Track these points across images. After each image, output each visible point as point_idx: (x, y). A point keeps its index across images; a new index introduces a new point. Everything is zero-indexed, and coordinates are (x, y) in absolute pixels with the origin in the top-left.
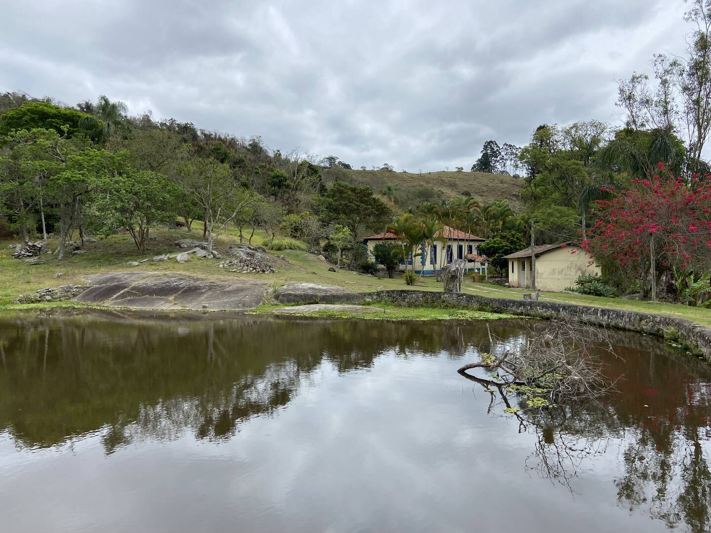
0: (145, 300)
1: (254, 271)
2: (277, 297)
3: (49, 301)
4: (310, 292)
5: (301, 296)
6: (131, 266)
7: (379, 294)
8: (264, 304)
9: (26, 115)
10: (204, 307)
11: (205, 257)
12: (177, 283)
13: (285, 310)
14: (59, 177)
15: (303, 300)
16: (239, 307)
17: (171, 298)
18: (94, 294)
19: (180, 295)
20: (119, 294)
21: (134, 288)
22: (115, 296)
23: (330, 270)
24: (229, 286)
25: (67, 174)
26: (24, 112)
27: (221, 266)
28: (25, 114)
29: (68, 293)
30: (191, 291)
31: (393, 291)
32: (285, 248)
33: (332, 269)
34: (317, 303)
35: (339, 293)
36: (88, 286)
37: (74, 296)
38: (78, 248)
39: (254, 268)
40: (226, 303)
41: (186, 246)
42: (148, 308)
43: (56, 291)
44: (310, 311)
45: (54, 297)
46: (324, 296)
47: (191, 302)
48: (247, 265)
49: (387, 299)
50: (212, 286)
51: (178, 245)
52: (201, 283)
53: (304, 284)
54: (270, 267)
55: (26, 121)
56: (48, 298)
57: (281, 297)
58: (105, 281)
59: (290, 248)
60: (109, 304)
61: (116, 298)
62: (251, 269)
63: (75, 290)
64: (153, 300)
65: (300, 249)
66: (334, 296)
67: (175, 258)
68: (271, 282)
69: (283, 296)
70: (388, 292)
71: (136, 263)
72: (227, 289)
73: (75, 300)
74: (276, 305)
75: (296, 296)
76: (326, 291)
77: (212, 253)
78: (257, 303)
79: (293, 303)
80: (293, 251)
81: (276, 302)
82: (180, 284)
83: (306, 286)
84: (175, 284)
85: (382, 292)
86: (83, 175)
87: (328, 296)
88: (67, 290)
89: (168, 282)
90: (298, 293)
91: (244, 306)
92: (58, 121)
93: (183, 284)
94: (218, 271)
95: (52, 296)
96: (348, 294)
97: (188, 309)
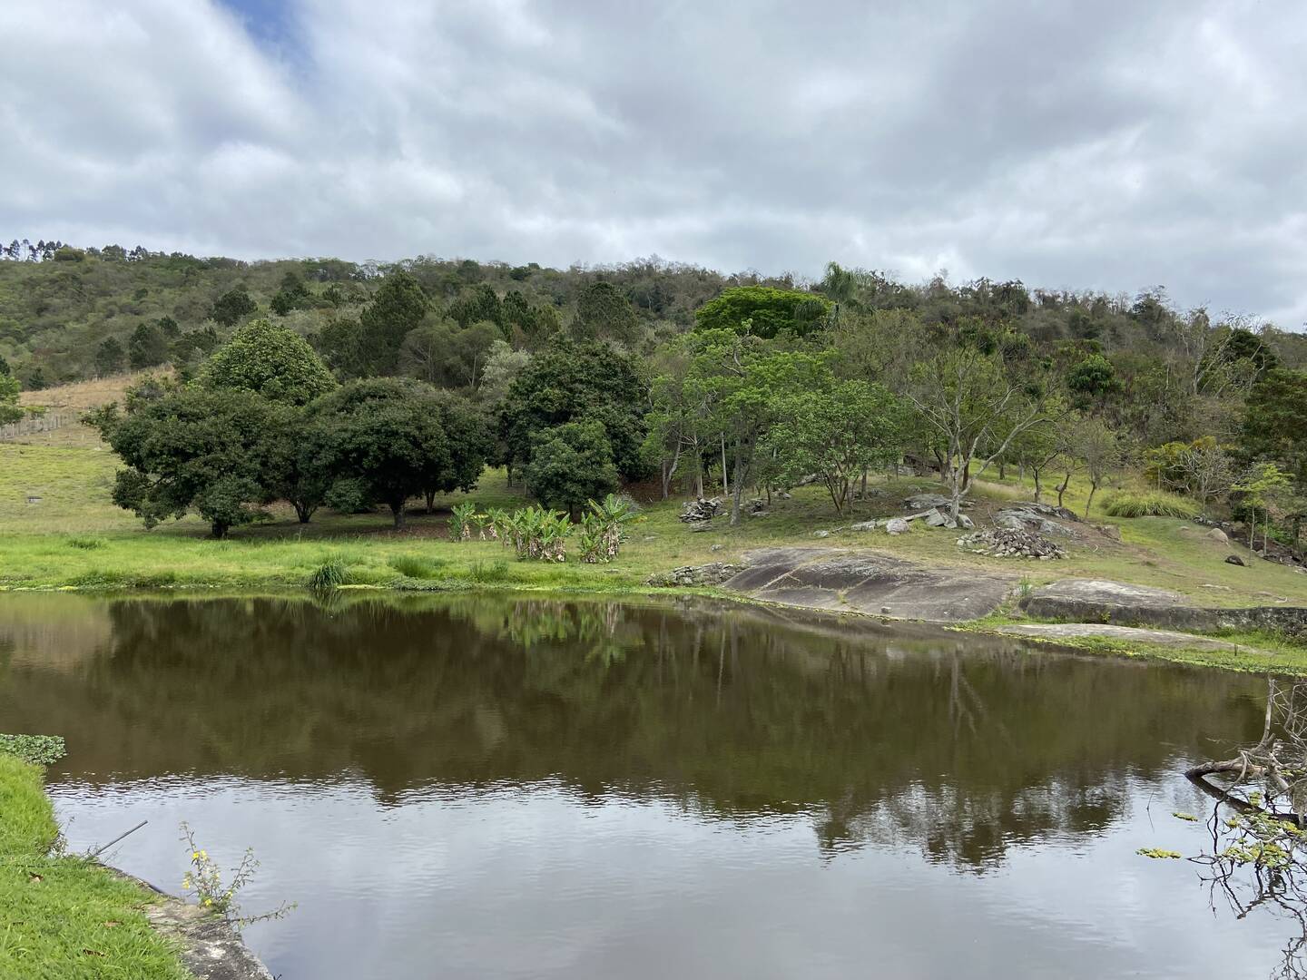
0: (804, 592)
1: (1018, 554)
2: (1023, 605)
3: (688, 585)
4: (1093, 600)
5: (1070, 606)
6: (817, 538)
7: (1254, 614)
8: (994, 615)
9: (726, 308)
10: (884, 611)
11: (942, 525)
12: (861, 568)
13: (1020, 629)
14: (731, 399)
15: (1074, 613)
16: (943, 616)
17: (842, 593)
18: (748, 578)
19: (858, 588)
20: (776, 580)
21: (799, 574)
22: (770, 584)
23: (1228, 561)
24: (948, 578)
25: (741, 395)
26: (723, 304)
27: (960, 542)
28: (724, 307)
29: (715, 576)
30: (879, 583)
31: (1291, 611)
32: (1144, 513)
33: (1234, 558)
34: (1105, 622)
36: (743, 566)
37: (723, 580)
38: (759, 508)
39: (1018, 549)
40: (922, 607)
41: (919, 506)
42: (799, 606)
43: (700, 571)
44: (1069, 634)
45: (695, 579)
46: (1120, 611)
47: (865, 602)
48: (1006, 543)
49: (1274, 626)
50: (917, 576)
51: (908, 503)
52: (900, 571)
53: (1094, 584)
54: (1054, 548)
56: (687, 580)
57: (1031, 605)
58: (767, 561)
59: (1156, 513)
60: (758, 596)
61: (769, 587)
62: (1012, 550)
63: (724, 571)
64: (816, 594)
65: (1179, 514)
66: (1143, 611)
67: (883, 527)
68: (1042, 578)
69: (1036, 602)
70: (1277, 611)
71: (824, 533)
72: (941, 584)
73: (723, 586)
74: (1018, 619)
75: (1060, 604)
76: (1130, 599)
77: (958, 519)
78: (982, 612)
79: (1052, 619)
80: (1159, 518)
81: (1020, 613)
82: (865, 571)
83: (1094, 588)
84: (857, 569)
85: (1264, 610)
86: (763, 394)
87: (1130, 611)
88: (714, 570)
89: (849, 566)
90: (1067, 598)
91: (952, 614)
92: (767, 312)
93: (871, 570)
94: (951, 553)
95: (692, 579)
96: (1178, 610)
97: (858, 612)
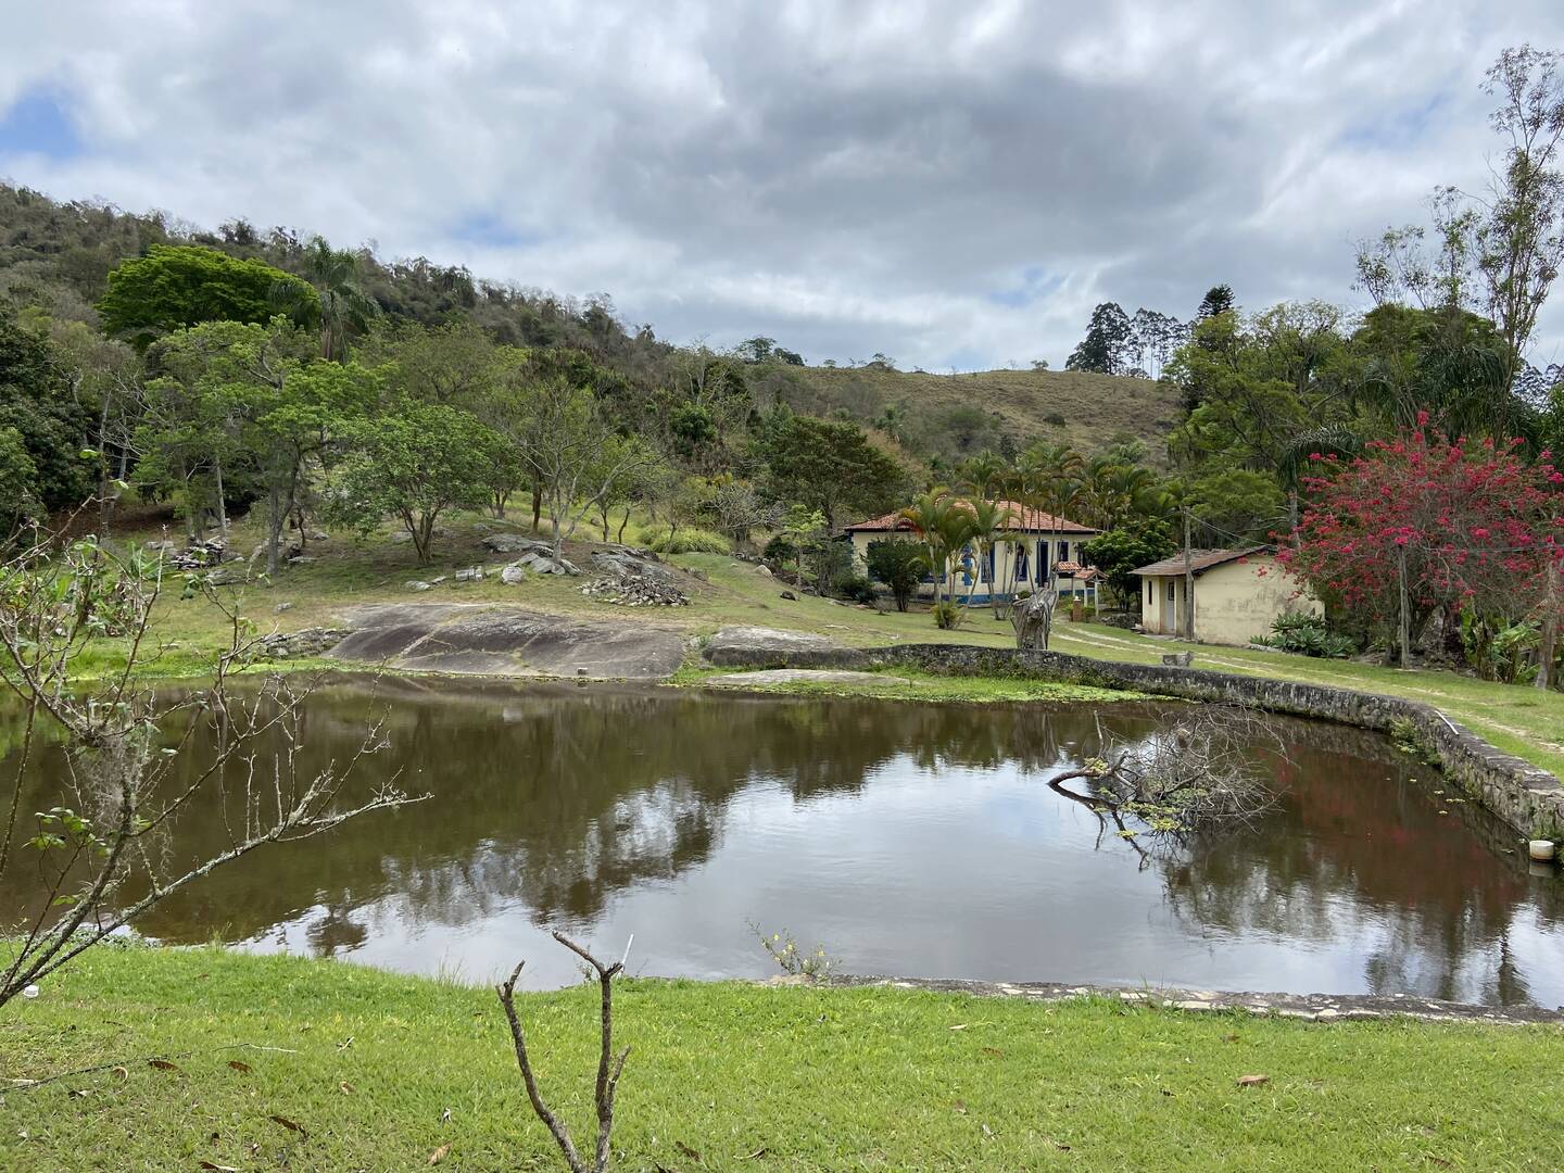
0: (468, 657)
1: (651, 601)
2: (708, 655)
3: (283, 657)
4: (769, 647)
5: (753, 654)
6: (414, 591)
7: (896, 651)
8: (686, 667)
9: (161, 273)
10: (580, 672)
11: (549, 572)
12: (519, 627)
13: (729, 679)
14: (273, 417)
15: (758, 661)
16: (643, 673)
17: (516, 655)
18: (364, 645)
19: (527, 649)
20: (414, 645)
21: (440, 635)
22: (408, 650)
23: (783, 597)
24: (616, 632)
25: (290, 413)
26: (157, 268)
27: (586, 591)
28: (157, 272)
29: (317, 644)
30: (546, 643)
31: (923, 647)
32: (689, 550)
33: (788, 594)
34: (784, 667)
35: (823, 649)
36: (348, 629)
37: (327, 648)
38: (297, 553)
39: (652, 597)
40: (619, 664)
41: (506, 549)
42: (478, 673)
43: (296, 639)
44: (775, 681)
45: (291, 649)
46: (795, 655)
47: (552, 663)
48: (638, 592)
49: (911, 660)
50: (583, 631)
51: (489, 546)
52: (563, 626)
53: (754, 630)
54: (680, 594)
55: (161, 286)
56: (282, 651)
57: (715, 655)
58: (380, 620)
59: (699, 550)
60: (400, 665)
61: (411, 654)
62: (646, 598)
63: (326, 637)
64: (482, 658)
65: (718, 551)
66: (813, 654)
67: (495, 576)
68: (689, 626)
69: (721, 652)
70: (913, 647)
71: (423, 585)
72: (614, 639)
73: (329, 656)
74: (709, 669)
75: (742, 652)
76: (797, 644)
77: (561, 564)
78: (675, 665)
79: (739, 667)
80: (703, 554)
81: (707, 664)
82: (525, 629)
83: (760, 634)
84: (516, 628)
85: (903, 647)
86: (318, 413)
87: (804, 655)
88: (314, 637)
89: (501, 625)
90: (747, 647)
91: (652, 670)
92: (225, 286)
93: (531, 627)
94: (582, 602)
95: (288, 649)
96: (840, 651)
97: (550, 675)
